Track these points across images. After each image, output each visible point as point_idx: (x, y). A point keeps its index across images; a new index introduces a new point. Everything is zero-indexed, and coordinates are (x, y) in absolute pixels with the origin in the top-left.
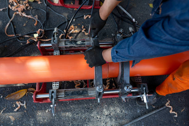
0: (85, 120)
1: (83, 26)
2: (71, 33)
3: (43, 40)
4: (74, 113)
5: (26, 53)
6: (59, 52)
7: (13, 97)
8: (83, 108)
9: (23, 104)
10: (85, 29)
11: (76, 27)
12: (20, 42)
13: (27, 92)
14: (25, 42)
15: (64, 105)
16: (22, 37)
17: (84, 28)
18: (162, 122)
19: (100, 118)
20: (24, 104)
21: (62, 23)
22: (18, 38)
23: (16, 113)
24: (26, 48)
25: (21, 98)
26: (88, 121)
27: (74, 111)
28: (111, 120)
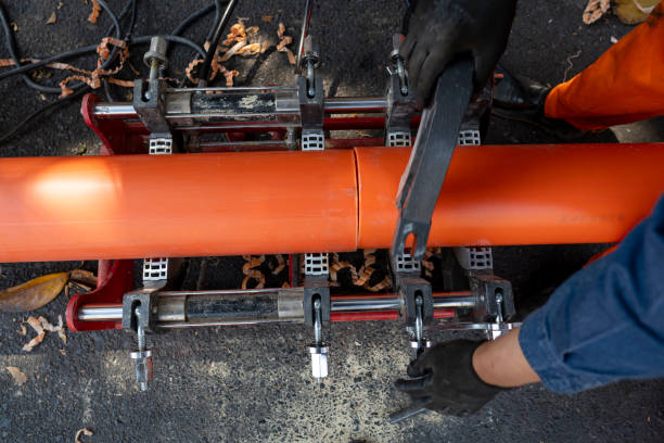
0: (278, 391)
1: (281, 26)
2: (234, 56)
3: (123, 83)
4: (239, 364)
5: (60, 135)
6: (171, 141)
7: (16, 299)
8: (271, 349)
9: (55, 325)
10: (288, 39)
11: (256, 29)
12: (34, 89)
13: (67, 284)
14: (54, 90)
15: (201, 336)
16: (44, 68)
17: (285, 34)
18: (562, 410)
19: (333, 388)
20: (59, 328)
21: (197, 13)
22: (29, 73)
23: (32, 358)
24: (61, 115)
25: (46, 306)
26: (288, 396)
27: (239, 356)
28: (373, 397)
